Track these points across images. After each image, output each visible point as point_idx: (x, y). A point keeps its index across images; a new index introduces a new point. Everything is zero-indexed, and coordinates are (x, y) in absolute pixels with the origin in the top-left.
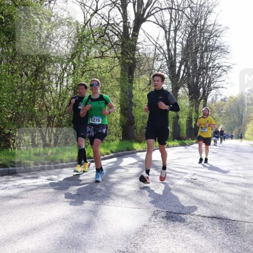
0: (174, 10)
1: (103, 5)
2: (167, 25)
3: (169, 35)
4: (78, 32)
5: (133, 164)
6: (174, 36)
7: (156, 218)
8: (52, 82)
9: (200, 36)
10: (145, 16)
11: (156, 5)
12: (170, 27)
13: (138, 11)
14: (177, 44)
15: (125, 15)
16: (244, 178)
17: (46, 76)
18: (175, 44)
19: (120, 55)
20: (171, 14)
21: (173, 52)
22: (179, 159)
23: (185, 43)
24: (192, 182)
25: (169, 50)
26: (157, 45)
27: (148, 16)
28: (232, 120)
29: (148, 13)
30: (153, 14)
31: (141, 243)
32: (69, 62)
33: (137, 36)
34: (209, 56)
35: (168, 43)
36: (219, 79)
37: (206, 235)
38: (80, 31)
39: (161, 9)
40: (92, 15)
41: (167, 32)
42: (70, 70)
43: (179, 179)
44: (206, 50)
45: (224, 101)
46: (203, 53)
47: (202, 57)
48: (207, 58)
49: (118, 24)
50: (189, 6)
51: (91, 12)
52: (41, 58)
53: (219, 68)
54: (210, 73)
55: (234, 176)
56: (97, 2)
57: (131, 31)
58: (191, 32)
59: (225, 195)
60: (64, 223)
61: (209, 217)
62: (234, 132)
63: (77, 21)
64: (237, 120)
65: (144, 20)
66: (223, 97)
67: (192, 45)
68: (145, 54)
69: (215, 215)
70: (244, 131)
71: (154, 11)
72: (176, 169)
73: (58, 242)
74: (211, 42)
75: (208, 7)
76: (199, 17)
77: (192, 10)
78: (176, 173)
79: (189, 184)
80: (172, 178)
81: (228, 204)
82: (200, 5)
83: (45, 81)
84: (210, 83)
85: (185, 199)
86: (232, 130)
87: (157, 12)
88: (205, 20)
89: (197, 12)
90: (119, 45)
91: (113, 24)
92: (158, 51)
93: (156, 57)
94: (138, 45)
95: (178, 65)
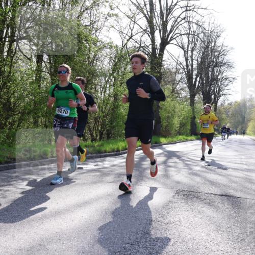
0: (191, 36)
1: (136, 32)
2: (186, 47)
3: (187, 54)
4: (117, 53)
5: (160, 154)
6: (191, 54)
7: (178, 195)
8: (98, 91)
9: (212, 54)
10: (169, 40)
11: (177, 31)
12: (188, 48)
13: (163, 37)
14: (194, 61)
15: (153, 40)
16: (246, 165)
17: (93, 87)
18: (192, 61)
19: (149, 70)
20: (188, 38)
21: (190, 67)
22: (195, 150)
23: (199, 60)
24: (206, 168)
25: (187, 66)
26: (178, 62)
27: (171, 40)
28: (237, 119)
29: (171, 38)
30: (175, 38)
31: (167, 214)
32: (110, 76)
33: (162, 55)
34: (219, 70)
35: (187, 60)
36: (226, 88)
37: (217, 208)
38: (119, 52)
39: (181, 35)
40: (128, 40)
41: (186, 52)
42: (111, 82)
43: (196, 166)
44: (216, 66)
45: (231, 105)
46: (214, 68)
47: (213, 71)
48: (217, 71)
49: (148, 47)
50: (203, 32)
51: (128, 38)
52: (89, 74)
53: (226, 79)
54: (220, 83)
55: (238, 163)
56: (132, 30)
57: (158, 52)
58: (204, 51)
59: (232, 178)
60: (108, 199)
61: (219, 195)
62: (238, 129)
63: (116, 45)
64: (241, 119)
65: (168, 43)
66: (229, 102)
67: (205, 61)
68: (169, 69)
69: (223, 193)
70: (246, 128)
71: (176, 36)
72: (193, 158)
73: (104, 213)
74: (220, 60)
75: (217, 33)
76: (210, 40)
77: (205, 35)
78: (194, 161)
79: (204, 169)
80: (190, 165)
81: (234, 185)
82: (211, 32)
83: (93, 91)
84: (219, 91)
85: (201, 181)
86: (236, 128)
87: (177, 37)
88: (215, 42)
89: (208, 36)
90: (149, 62)
91: (144, 46)
92: (178, 67)
93: (177, 71)
94: (163, 62)
95: (194, 77)
